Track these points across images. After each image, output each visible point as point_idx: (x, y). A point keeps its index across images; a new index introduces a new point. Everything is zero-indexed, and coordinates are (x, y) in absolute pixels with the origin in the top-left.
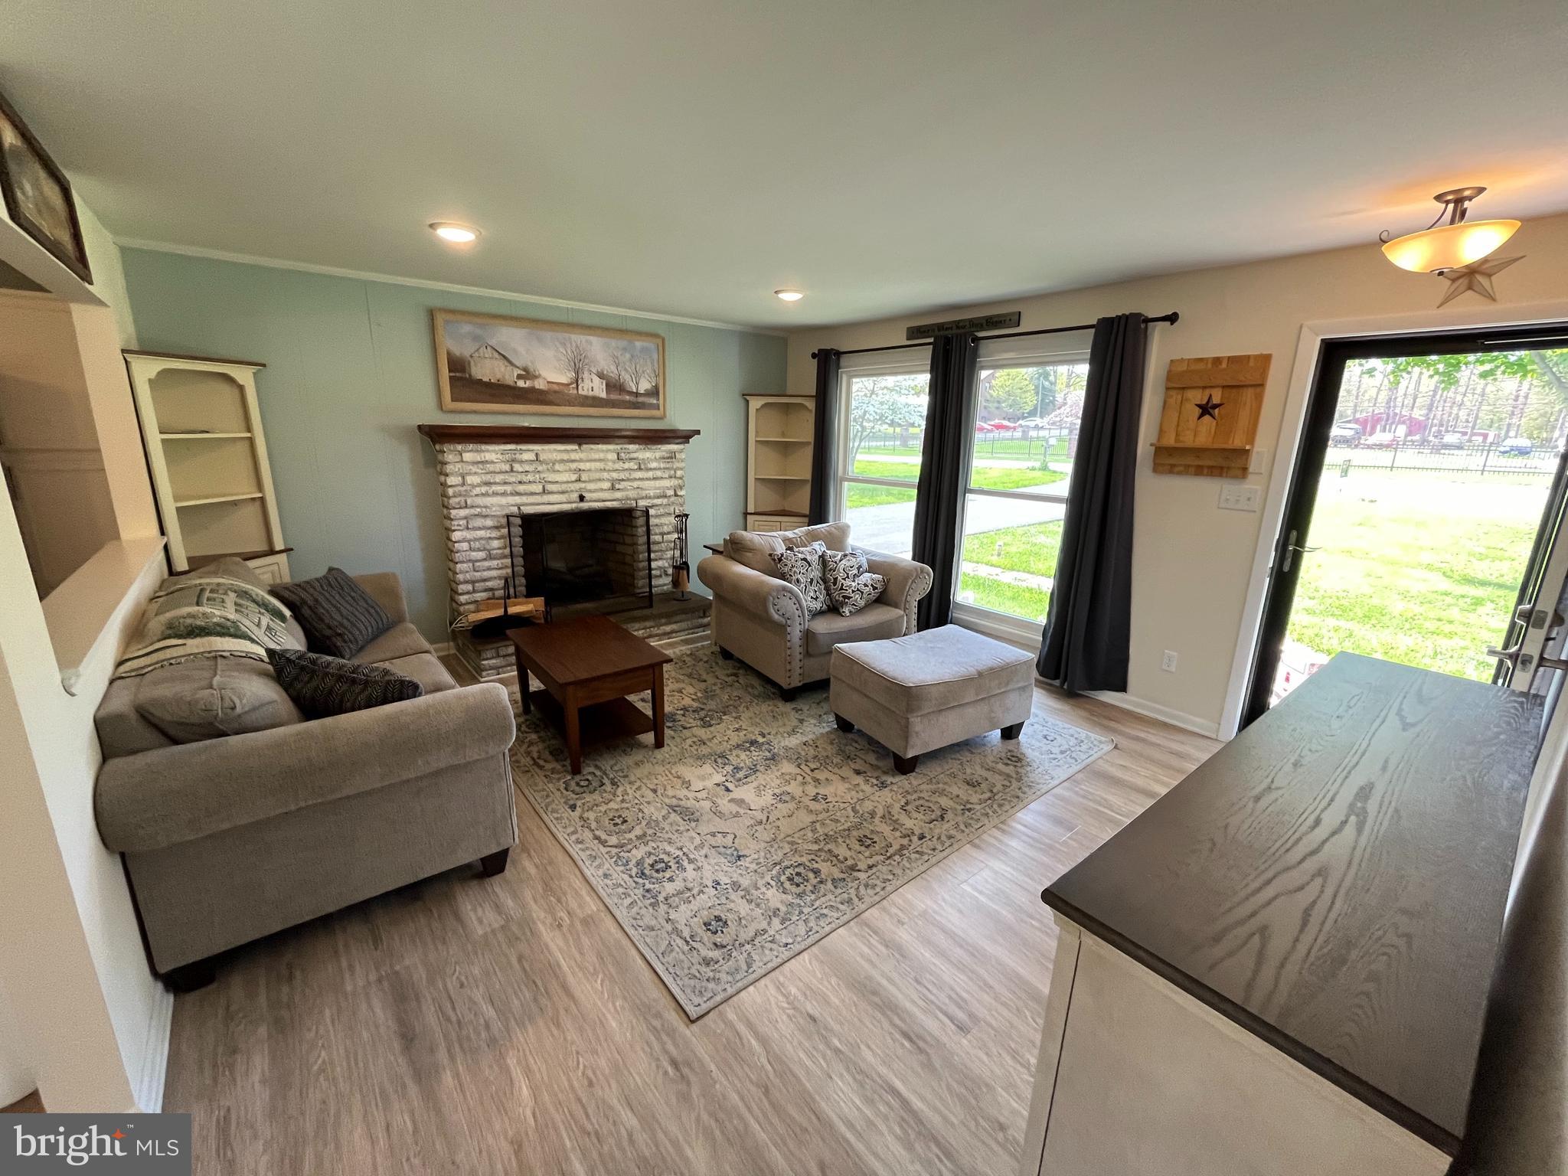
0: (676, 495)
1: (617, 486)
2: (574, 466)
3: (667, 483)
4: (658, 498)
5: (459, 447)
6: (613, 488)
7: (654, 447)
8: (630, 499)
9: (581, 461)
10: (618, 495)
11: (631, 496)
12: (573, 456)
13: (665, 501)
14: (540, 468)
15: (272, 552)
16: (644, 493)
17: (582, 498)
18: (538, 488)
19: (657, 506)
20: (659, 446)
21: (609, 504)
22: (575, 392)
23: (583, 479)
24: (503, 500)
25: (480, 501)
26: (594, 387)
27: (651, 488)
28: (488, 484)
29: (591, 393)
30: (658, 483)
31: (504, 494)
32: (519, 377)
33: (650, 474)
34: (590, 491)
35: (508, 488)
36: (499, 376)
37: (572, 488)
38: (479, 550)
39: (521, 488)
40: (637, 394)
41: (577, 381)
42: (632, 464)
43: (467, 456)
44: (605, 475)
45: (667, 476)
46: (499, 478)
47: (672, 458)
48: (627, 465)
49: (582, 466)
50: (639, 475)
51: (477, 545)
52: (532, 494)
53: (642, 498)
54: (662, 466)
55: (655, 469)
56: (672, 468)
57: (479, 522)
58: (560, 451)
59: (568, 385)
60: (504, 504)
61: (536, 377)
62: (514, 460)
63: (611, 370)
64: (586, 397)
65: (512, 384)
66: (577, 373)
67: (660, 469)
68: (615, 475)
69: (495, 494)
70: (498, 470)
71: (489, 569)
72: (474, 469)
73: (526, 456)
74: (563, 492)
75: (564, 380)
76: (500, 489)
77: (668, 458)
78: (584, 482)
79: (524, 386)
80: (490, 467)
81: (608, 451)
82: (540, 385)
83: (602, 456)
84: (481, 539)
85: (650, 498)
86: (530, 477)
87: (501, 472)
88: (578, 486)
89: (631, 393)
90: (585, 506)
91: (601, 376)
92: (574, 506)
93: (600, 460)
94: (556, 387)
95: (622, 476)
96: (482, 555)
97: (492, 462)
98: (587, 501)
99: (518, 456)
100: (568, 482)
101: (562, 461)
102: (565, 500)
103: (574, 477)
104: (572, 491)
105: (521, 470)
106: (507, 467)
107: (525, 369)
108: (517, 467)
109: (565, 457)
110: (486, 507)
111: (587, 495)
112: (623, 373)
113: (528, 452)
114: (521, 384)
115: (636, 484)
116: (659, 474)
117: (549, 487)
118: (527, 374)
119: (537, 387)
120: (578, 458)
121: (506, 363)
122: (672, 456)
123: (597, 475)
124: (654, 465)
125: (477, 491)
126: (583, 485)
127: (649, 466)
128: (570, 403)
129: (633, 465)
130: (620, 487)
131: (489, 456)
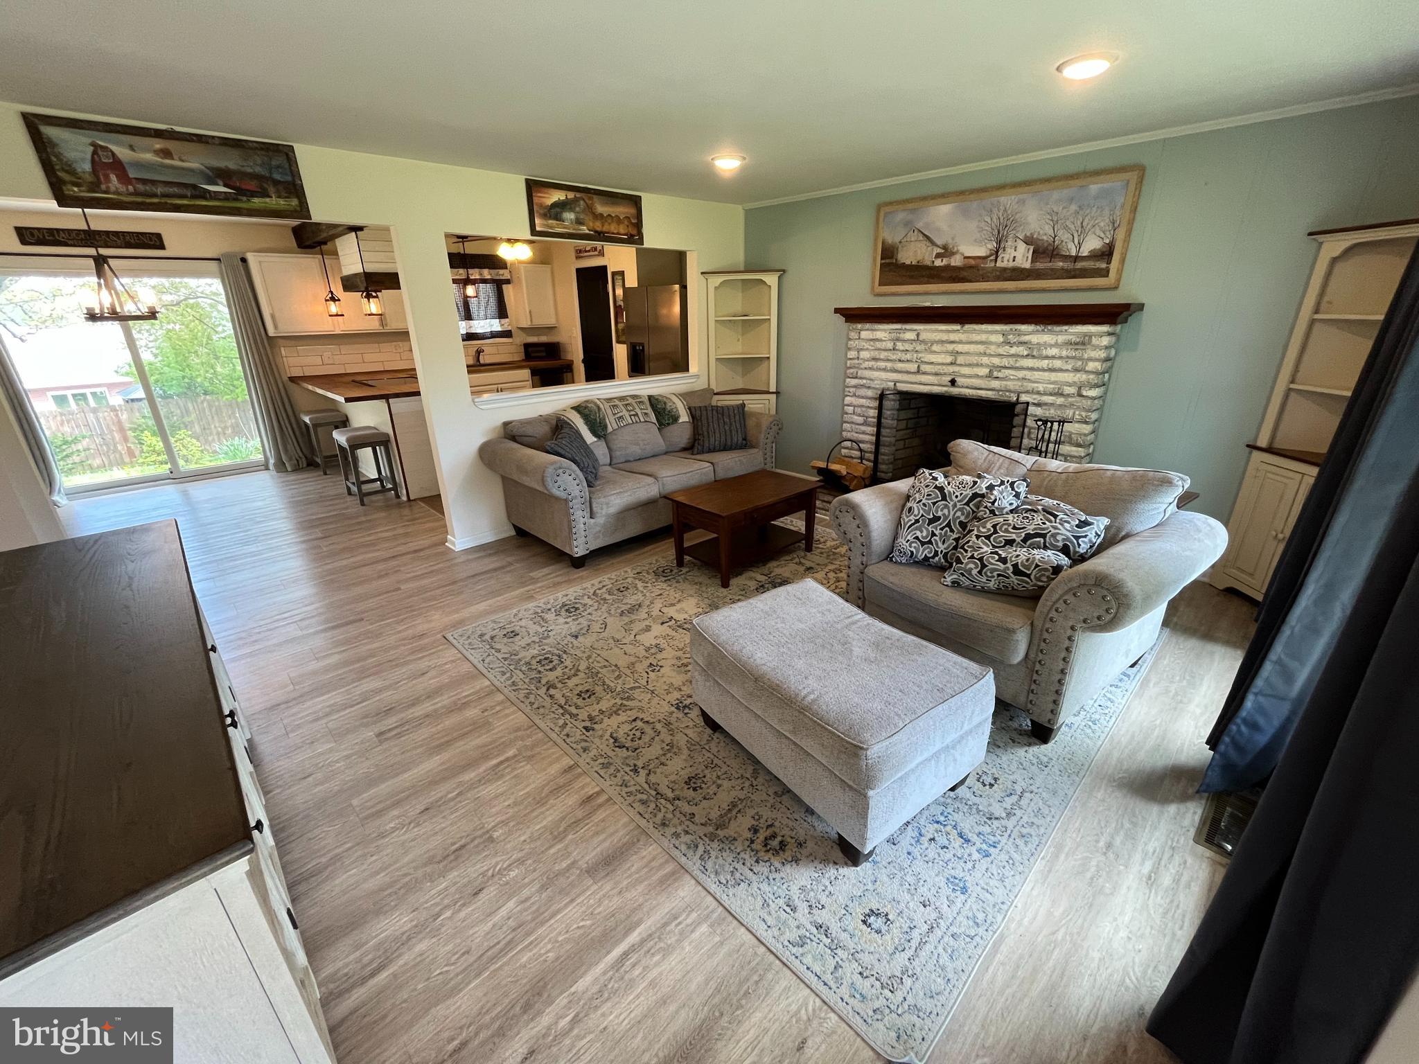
0: (1080, 395)
1: (995, 374)
2: (950, 347)
3: (1069, 377)
4: (1051, 394)
5: (859, 326)
6: (990, 376)
7: (1057, 328)
8: (1010, 391)
9: (960, 342)
10: (995, 384)
11: (1012, 388)
12: (953, 337)
13: (1060, 400)
14: (918, 348)
15: (768, 392)
16: (1030, 386)
17: (953, 382)
18: (913, 367)
19: (1046, 404)
20: (1066, 327)
21: (983, 394)
22: (993, 264)
23: (958, 362)
24: (883, 375)
25: (867, 373)
26: (1018, 255)
27: (1044, 381)
28: (875, 359)
29: (1011, 264)
30: (1054, 376)
31: (885, 370)
32: (938, 256)
33: (1044, 363)
34: (964, 376)
35: (889, 365)
36: (919, 258)
37: (946, 371)
38: (859, 415)
39: (900, 366)
40: (1076, 258)
41: (997, 252)
42: (1021, 348)
43: (864, 334)
44: (985, 360)
45: (1069, 367)
46: (883, 355)
47: (1083, 344)
48: (1013, 350)
49: (960, 348)
50: (1029, 363)
51: (858, 410)
52: (908, 372)
53: (1027, 392)
54: (1064, 353)
55: (1053, 357)
56: (1080, 359)
57: (863, 392)
58: (942, 331)
59: (985, 258)
60: (883, 379)
61: (953, 254)
62: (898, 340)
63: (1044, 232)
64: (1005, 269)
65: (929, 263)
66: (999, 242)
67: (1061, 358)
68: (996, 361)
69: (879, 369)
70: (883, 347)
71: (864, 433)
72: (867, 346)
73: (910, 336)
74: (936, 374)
75: (981, 252)
76: (882, 364)
77: (1077, 344)
78: (961, 365)
79: (942, 264)
80: (878, 345)
81: (996, 332)
82: (956, 261)
83: (983, 337)
84: (863, 406)
85: (1038, 393)
86: (908, 356)
87: (885, 350)
88: (951, 369)
89: (1067, 258)
90: (955, 391)
91: (1028, 241)
92: (945, 389)
93: (982, 343)
94: (972, 262)
95: (1005, 362)
96: (860, 420)
97: (881, 340)
98: (959, 387)
99: (902, 336)
100: (943, 364)
101: (942, 342)
102: (936, 382)
103: (949, 359)
104: (945, 374)
105: (902, 348)
106: (890, 345)
107: (945, 247)
108: (900, 345)
109: (945, 337)
110: (871, 380)
111: (959, 380)
112: (1060, 233)
113: (910, 331)
114: (938, 263)
115: (1021, 374)
116: (1058, 364)
117: (924, 368)
118: (947, 252)
119: (953, 264)
120: (957, 339)
121: (929, 244)
122: (1084, 343)
123: (974, 360)
124: (1054, 351)
125: (867, 364)
126: (956, 369)
127: (1044, 353)
128: (984, 278)
129: (1022, 350)
130: (1000, 375)
131: (879, 335)
